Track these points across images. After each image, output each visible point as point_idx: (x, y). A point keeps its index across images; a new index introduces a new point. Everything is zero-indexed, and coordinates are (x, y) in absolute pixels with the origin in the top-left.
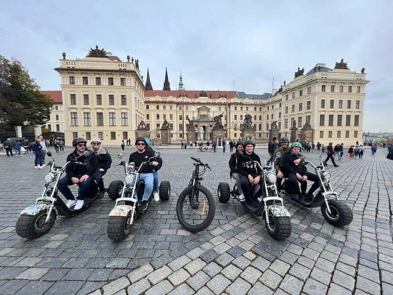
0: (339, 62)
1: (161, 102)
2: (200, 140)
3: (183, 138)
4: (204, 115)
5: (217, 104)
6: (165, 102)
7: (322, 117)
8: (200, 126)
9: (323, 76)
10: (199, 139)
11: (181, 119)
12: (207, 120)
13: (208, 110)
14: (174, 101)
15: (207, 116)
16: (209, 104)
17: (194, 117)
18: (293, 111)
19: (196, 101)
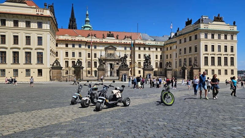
0: (217, 16)
1: (70, 41)
2: (108, 76)
3: (91, 74)
4: (111, 54)
5: (123, 44)
6: (75, 41)
7: (206, 58)
8: (108, 64)
9: (205, 27)
10: (106, 75)
11: (89, 57)
12: (114, 58)
13: (115, 49)
14: (83, 40)
15: (113, 54)
16: (115, 44)
17: (101, 56)
18: (185, 53)
19: (104, 41)
